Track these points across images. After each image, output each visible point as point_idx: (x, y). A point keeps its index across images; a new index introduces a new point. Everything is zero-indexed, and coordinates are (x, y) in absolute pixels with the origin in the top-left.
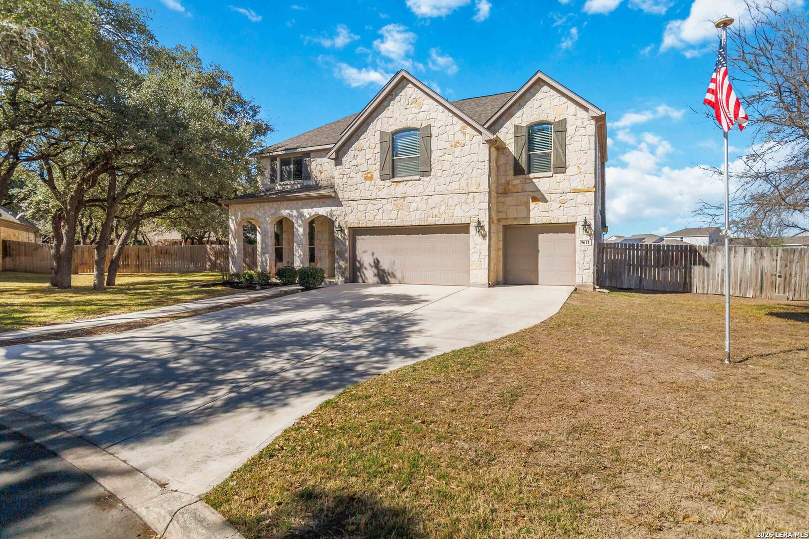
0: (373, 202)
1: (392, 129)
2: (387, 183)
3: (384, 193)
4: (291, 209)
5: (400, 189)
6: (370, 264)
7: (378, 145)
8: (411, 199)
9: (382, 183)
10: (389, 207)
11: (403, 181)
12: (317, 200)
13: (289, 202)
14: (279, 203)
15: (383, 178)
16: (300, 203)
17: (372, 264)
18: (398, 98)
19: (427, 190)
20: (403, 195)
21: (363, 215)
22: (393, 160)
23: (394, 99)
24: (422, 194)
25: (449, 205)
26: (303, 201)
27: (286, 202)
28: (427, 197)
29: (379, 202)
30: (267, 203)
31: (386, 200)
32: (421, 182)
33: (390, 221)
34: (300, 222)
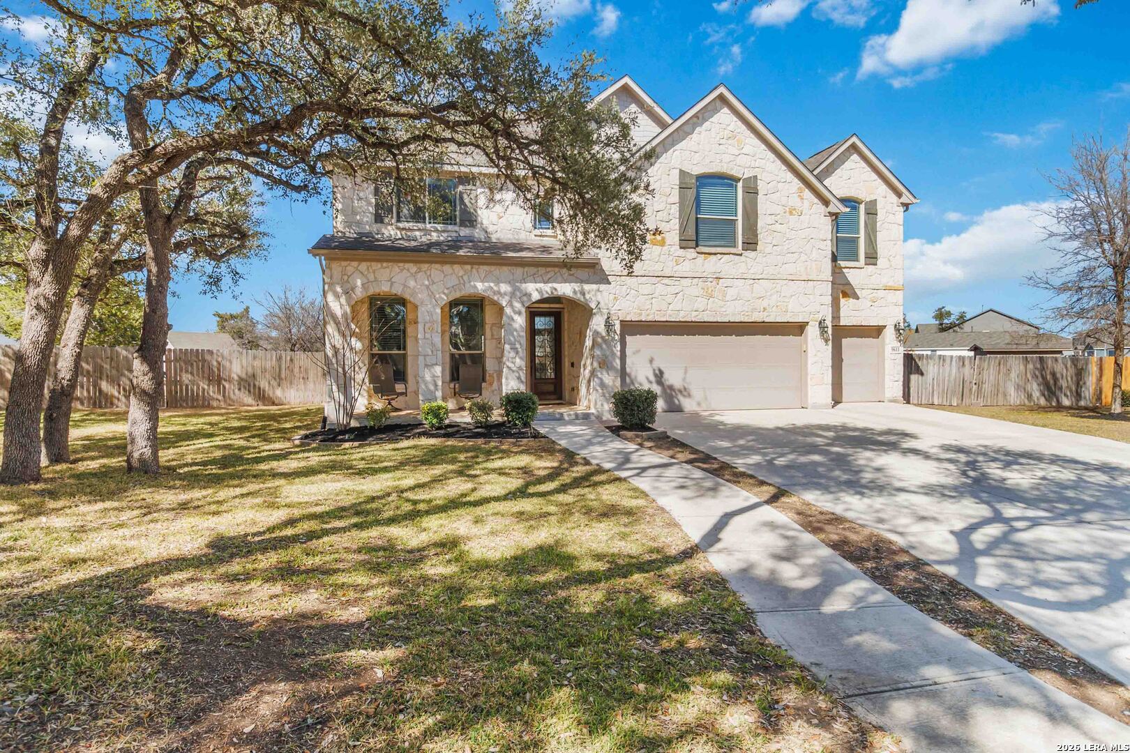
0: (666, 281)
1: (697, 170)
2: (691, 253)
3: (686, 268)
4: (498, 282)
5: (712, 265)
6: (647, 379)
7: (676, 192)
8: (728, 283)
9: (682, 252)
10: (695, 291)
11: (715, 254)
12: (557, 269)
13: (493, 268)
14: (468, 267)
15: (684, 244)
16: (519, 271)
17: (652, 378)
18: (707, 124)
19: (752, 271)
20: (717, 275)
21: (648, 302)
22: (697, 218)
23: (701, 125)
24: (745, 276)
25: (783, 295)
26: (526, 269)
27: (486, 267)
28: (752, 281)
29: (677, 283)
30: (437, 266)
31: (689, 280)
32: (742, 258)
33: (694, 314)
34: (518, 305)
